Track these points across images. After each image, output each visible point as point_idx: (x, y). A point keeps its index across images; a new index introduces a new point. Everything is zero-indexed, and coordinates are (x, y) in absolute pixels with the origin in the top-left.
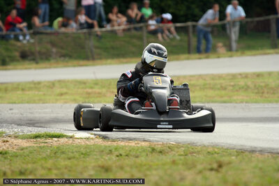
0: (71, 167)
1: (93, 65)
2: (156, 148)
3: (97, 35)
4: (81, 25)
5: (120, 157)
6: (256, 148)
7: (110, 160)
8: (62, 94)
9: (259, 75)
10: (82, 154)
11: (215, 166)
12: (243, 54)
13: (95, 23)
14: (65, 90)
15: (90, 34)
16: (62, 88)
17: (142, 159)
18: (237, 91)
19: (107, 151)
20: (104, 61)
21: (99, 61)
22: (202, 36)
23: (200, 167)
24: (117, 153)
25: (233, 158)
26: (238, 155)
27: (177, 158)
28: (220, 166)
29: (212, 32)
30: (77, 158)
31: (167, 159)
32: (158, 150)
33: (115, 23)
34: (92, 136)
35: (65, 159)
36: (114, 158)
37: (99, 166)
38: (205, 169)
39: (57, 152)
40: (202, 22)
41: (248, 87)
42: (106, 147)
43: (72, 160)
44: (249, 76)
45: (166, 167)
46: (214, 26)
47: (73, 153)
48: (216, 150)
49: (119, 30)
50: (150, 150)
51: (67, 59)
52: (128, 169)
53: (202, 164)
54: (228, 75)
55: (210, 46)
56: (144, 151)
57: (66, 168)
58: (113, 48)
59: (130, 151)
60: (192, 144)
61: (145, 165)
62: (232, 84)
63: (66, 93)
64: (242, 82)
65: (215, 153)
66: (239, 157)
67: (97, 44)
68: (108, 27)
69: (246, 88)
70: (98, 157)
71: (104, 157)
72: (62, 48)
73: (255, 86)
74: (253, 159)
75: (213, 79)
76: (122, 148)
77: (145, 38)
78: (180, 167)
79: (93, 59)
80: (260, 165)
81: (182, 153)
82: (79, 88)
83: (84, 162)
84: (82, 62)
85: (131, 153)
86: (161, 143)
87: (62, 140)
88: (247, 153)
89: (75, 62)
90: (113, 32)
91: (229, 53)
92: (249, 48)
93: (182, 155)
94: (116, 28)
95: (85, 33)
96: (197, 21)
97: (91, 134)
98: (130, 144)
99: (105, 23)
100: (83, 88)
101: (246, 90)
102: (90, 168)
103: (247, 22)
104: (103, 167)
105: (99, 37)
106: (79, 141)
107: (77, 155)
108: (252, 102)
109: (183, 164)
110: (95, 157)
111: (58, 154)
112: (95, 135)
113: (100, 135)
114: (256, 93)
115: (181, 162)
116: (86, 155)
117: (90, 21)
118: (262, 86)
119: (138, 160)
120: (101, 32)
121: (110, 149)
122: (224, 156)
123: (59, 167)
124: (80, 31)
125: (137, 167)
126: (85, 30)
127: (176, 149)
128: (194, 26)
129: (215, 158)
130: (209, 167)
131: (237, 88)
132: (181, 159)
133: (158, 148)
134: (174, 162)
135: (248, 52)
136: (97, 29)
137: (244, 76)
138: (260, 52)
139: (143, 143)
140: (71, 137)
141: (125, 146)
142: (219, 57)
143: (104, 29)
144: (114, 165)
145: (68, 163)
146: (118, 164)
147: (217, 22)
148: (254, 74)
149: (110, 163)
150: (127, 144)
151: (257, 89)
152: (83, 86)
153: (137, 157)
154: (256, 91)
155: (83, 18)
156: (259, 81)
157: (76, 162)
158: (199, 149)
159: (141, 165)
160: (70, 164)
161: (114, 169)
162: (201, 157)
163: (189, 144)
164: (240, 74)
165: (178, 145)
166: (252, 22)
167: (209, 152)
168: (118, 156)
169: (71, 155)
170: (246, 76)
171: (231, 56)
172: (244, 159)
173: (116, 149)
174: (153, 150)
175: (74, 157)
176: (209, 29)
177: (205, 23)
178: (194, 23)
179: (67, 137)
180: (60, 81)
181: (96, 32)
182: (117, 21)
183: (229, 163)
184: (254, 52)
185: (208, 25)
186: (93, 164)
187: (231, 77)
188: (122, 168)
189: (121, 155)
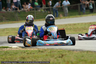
0: (11, 58)
1: (18, 23)
2: (40, 50)
3: (19, 12)
4: (13, 9)
5: (28, 54)
6: (74, 49)
7: (25, 55)
8: (7, 33)
9: (75, 24)
10: (15, 53)
11: (61, 56)
12: (69, 17)
13: (18, 8)
14: (8, 32)
15: (16, 12)
16: (7, 31)
17: (36, 54)
18: (67, 30)
19: (24, 52)
20: (21, 21)
21: (20, 21)
22: (55, 12)
23: (55, 56)
24: (27, 53)
25: (67, 53)
26: (68, 52)
27: (47, 54)
28: (62, 56)
29: (58, 10)
30: (13, 55)
31: (44, 54)
32: (41, 51)
33: (25, 8)
34: (18, 47)
35: (9, 55)
36: (26, 54)
37: (21, 57)
38: (57, 57)
39: (6, 53)
40: (54, 7)
41: (71, 28)
42: (23, 51)
43: (11, 55)
44: (71, 25)
45: (44, 57)
46: (59, 8)
47: (12, 53)
48: (61, 50)
49: (26, 10)
50: (38, 51)
51: (8, 21)
52: (31, 58)
53: (56, 55)
54: (64, 25)
55: (58, 15)
56: (36, 51)
57: (10, 58)
58: (24, 17)
59: (31, 52)
60: (53, 49)
61: (37, 56)
62: (66, 28)
63: (9, 33)
64: (69, 27)
65: (61, 51)
66: (69, 52)
67: (19, 15)
68: (22, 9)
69: (71, 29)
70: (21, 54)
71: (22, 54)
72: (7, 17)
73: (73, 28)
74: (74, 53)
75: (59, 26)
76: (29, 51)
77: (35, 13)
78: (49, 56)
79: (18, 21)
80: (76, 55)
81: (49, 52)
82: (13, 31)
83: (16, 56)
84: (14, 22)
85: (32, 52)
86: (42, 49)
87: (8, 49)
88: (72, 51)
89: (11, 22)
90: (24, 11)
91: (64, 17)
92: (71, 15)
93: (49, 53)
94: (25, 10)
95: (14, 12)
96: (53, 6)
97: (18, 46)
98: (31, 49)
99: (21, 8)
100: (14, 31)
101: (70, 30)
102: (18, 58)
103: (70, 6)
104: (22, 57)
105: (19, 13)
106: (14, 49)
107: (13, 54)
108: (73, 34)
109: (50, 56)
110: (19, 54)
111: (7, 54)
112: (19, 47)
113: (21, 47)
114: (74, 31)
115: (49, 55)
116: (16, 53)
117: (16, 7)
118: (76, 28)
119: (34, 55)
120: (20, 11)
121: (24, 51)
122: (64, 52)
123: (7, 58)
124: (13, 11)
125: (34, 57)
126: (14, 11)
127: (47, 51)
128: (52, 8)
129: (61, 53)
130: (59, 56)
131: (67, 29)
132: (49, 54)
133: (41, 50)
134: (47, 55)
135: (71, 17)
136: (18, 10)
137: (69, 25)
138: (75, 16)
139: (36, 49)
140: (11, 48)
141: (30, 50)
142: (61, 19)
143: (21, 10)
144: (26, 57)
145: (10, 56)
146: (27, 56)
147: (60, 6)
148: (73, 24)
149: (25, 56)
150: (30, 49)
151: (74, 29)
152: (14, 30)
153: (34, 54)
154: (74, 30)
155: (13, 7)
156: (75, 26)
157: (13, 56)
158: (55, 50)
159: (35, 56)
160: (11, 57)
161: (26, 58)
162: (56, 53)
163: (52, 49)
164: (68, 24)
165: (48, 49)
166: (72, 6)
167: (58, 51)
168: (27, 54)
169: (11, 54)
170: (70, 25)
171: (65, 18)
172: (70, 53)
173: (27, 51)
174: (39, 51)
175: (12, 55)
176: (57, 9)
177: (56, 7)
178: (52, 7)
179: (9, 48)
180: (6, 29)
181: (18, 11)
182: (25, 7)
183: (66, 55)
184: (73, 16)
185: (57, 8)
186: (19, 57)
187: (65, 25)
188: (29, 58)
189: (28, 53)
